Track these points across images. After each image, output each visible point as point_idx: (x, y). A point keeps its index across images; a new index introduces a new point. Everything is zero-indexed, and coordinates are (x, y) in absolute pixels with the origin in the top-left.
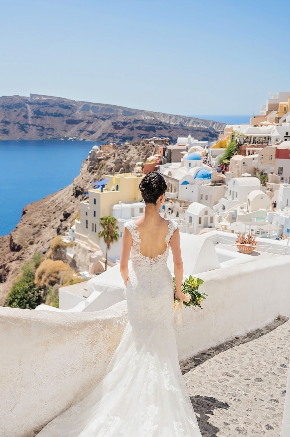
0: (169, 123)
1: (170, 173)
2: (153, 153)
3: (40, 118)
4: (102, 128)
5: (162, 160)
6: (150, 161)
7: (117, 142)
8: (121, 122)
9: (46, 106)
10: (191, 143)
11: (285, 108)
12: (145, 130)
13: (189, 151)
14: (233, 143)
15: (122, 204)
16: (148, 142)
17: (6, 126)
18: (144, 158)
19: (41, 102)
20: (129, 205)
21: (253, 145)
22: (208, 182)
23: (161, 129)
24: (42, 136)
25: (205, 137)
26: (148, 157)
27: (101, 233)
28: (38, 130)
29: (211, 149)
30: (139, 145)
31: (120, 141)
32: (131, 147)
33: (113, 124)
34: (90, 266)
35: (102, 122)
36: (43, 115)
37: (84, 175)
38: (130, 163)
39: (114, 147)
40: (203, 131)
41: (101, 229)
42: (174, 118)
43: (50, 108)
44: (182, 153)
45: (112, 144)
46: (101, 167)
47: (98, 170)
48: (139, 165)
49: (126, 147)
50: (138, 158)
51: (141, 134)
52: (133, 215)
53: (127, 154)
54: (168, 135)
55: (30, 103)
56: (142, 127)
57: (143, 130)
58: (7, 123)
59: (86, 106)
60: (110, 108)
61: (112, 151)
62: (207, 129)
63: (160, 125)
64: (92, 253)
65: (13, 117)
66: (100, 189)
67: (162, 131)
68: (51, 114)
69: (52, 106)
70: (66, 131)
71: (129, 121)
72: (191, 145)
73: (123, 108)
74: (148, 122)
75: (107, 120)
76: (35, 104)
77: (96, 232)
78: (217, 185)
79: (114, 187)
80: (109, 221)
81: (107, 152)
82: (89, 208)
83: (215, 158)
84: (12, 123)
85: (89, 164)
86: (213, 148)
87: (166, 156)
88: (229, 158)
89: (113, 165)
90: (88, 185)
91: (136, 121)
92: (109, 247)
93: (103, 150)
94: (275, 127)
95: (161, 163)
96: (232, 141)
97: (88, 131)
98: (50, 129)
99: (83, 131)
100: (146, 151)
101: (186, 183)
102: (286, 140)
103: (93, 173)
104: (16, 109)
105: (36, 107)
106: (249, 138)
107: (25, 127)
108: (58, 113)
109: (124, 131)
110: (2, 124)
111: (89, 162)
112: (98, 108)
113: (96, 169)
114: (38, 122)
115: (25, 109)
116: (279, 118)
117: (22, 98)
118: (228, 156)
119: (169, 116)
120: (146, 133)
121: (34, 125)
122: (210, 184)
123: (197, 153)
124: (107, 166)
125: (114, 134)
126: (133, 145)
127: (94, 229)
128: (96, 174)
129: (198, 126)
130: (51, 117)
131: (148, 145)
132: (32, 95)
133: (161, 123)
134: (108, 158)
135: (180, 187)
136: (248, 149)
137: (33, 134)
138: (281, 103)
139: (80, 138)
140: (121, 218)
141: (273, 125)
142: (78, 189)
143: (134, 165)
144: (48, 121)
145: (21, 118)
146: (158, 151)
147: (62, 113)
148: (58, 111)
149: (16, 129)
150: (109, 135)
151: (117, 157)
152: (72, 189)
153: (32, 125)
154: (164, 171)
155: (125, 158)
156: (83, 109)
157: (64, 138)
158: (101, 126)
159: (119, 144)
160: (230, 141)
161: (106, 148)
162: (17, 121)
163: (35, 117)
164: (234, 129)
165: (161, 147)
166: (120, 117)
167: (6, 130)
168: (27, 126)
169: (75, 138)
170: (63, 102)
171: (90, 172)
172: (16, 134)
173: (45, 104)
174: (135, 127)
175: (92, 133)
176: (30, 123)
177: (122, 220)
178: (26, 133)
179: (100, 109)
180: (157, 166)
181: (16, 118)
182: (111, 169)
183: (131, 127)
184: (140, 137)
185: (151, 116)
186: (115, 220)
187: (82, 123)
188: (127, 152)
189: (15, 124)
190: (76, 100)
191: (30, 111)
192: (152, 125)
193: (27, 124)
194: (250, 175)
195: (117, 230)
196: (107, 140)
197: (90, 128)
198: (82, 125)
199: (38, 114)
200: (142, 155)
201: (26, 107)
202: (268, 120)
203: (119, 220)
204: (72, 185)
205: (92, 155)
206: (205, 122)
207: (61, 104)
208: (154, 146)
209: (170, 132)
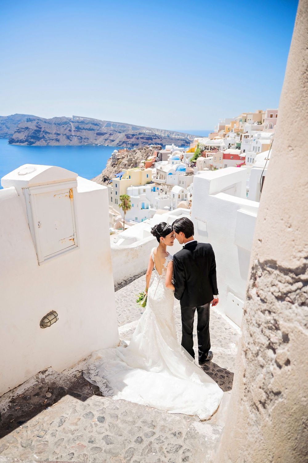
0: (161, 135)
1: (161, 168)
2: (151, 155)
3: (80, 131)
4: (119, 138)
5: (156, 159)
6: (149, 160)
7: (129, 147)
8: (131, 134)
9: (83, 124)
10: (174, 149)
11: (229, 128)
12: (146, 139)
13: (172, 154)
14: (198, 150)
15: (133, 187)
16: (148, 148)
17: (57, 137)
18: (145, 158)
19: (80, 121)
20: (137, 188)
21: (210, 151)
22: (184, 173)
23: (156, 139)
24: (81, 143)
25: (183, 143)
26: (148, 157)
27: (121, 205)
28: (78, 139)
29: (185, 153)
30: (142, 150)
31: (131, 146)
32: (137, 151)
33: (126, 135)
34: (115, 225)
35: (119, 134)
36: (81, 129)
37: (109, 168)
38: (137, 161)
39: (127, 151)
40: (181, 140)
41: (120, 203)
42: (163, 132)
43: (86, 125)
44: (168, 155)
45: (125, 149)
46: (119, 163)
47: (117, 165)
48: (143, 163)
49: (134, 151)
50: (142, 158)
51: (143, 142)
52: (139, 193)
53: (135, 155)
54: (160, 142)
55: (72, 122)
56: (144, 138)
57: (145, 139)
58: (58, 134)
59: (109, 124)
60: (124, 125)
61: (126, 153)
62: (184, 139)
63: (155, 136)
64: (115, 217)
65: (62, 130)
66: (119, 178)
67: (156, 140)
68: (87, 129)
69: (87, 124)
70: (96, 140)
71: (136, 134)
72: (174, 150)
73: (132, 125)
74: (148, 134)
75: (122, 133)
76: (76, 122)
77: (117, 204)
78: (189, 175)
79: (128, 177)
80: (125, 198)
81: (123, 154)
82: (112, 189)
83: (188, 158)
84: (61, 135)
85: (111, 161)
86: (187, 152)
87: (159, 157)
88: (196, 159)
89: (126, 162)
90: (112, 175)
91: (140, 134)
92: (125, 213)
93: (120, 153)
94: (223, 140)
95: (156, 161)
96: (198, 149)
97: (110, 140)
98: (86, 138)
99: (107, 140)
100: (146, 154)
101: (171, 174)
102: (229, 148)
103: (114, 167)
104: (63, 125)
105: (77, 124)
106: (208, 147)
107: (70, 137)
108: (91, 128)
109: (133, 140)
110: (55, 135)
111: (111, 160)
112: (116, 125)
113: (116, 165)
114: (78, 134)
115: (69, 125)
116: (225, 135)
117: (67, 119)
118: (195, 158)
119: (161, 130)
120: (147, 141)
121: (76, 136)
122: (185, 174)
123: (177, 155)
124: (123, 162)
125: (127, 142)
126: (139, 150)
127: (116, 202)
128: (116, 168)
129: (179, 137)
130: (87, 131)
131: (148, 150)
132: (74, 117)
133: (156, 135)
134: (123, 158)
135: (167, 176)
136: (207, 153)
137: (75, 141)
138: (226, 125)
139: (105, 144)
140: (132, 195)
141: (221, 139)
142: (105, 177)
143: (139, 162)
144: (84, 134)
145: (67, 131)
146: (154, 154)
147: (93, 128)
148: (91, 127)
149: (64, 139)
150: (124, 142)
151: (129, 157)
152: (101, 177)
153: (74, 136)
154: (158, 166)
155: (134, 157)
156: (107, 126)
157: (95, 144)
158: (118, 137)
159: (130, 148)
160: (196, 148)
161: (122, 151)
162: (65, 134)
163: (76, 131)
164: (199, 141)
165: (156, 151)
166: (130, 131)
167: (57, 139)
168: (71, 136)
169: (102, 144)
170: (94, 121)
171: (112, 166)
172: (64, 142)
173: (82, 122)
174: (140, 137)
175: (113, 141)
176: (73, 135)
177: (133, 196)
178: (71, 141)
179: (117, 126)
180: (153, 163)
181: (64, 131)
182: (126, 165)
183: (137, 138)
184: (143, 144)
185: (149, 131)
186: (129, 197)
187: (106, 135)
188: (135, 154)
189: (64, 135)
190: (102, 120)
191: (73, 127)
192: (150, 136)
193: (71, 135)
194: (208, 169)
195: (130, 203)
196: (122, 146)
197: (112, 138)
198: (106, 136)
199: (78, 129)
200: (144, 156)
201: (70, 124)
202: (219, 136)
203: (131, 197)
204: (101, 174)
205: (114, 156)
206: (183, 134)
207: (93, 122)
208: (151, 150)
209: (161, 140)
